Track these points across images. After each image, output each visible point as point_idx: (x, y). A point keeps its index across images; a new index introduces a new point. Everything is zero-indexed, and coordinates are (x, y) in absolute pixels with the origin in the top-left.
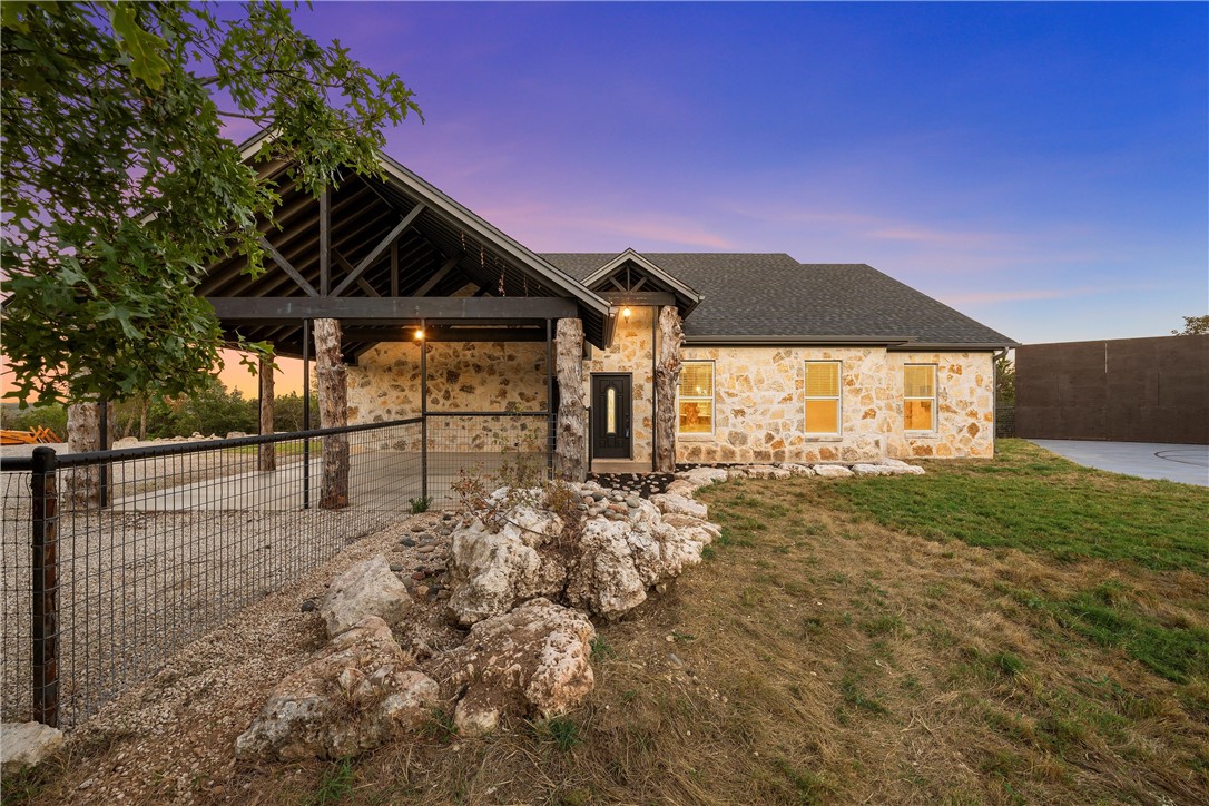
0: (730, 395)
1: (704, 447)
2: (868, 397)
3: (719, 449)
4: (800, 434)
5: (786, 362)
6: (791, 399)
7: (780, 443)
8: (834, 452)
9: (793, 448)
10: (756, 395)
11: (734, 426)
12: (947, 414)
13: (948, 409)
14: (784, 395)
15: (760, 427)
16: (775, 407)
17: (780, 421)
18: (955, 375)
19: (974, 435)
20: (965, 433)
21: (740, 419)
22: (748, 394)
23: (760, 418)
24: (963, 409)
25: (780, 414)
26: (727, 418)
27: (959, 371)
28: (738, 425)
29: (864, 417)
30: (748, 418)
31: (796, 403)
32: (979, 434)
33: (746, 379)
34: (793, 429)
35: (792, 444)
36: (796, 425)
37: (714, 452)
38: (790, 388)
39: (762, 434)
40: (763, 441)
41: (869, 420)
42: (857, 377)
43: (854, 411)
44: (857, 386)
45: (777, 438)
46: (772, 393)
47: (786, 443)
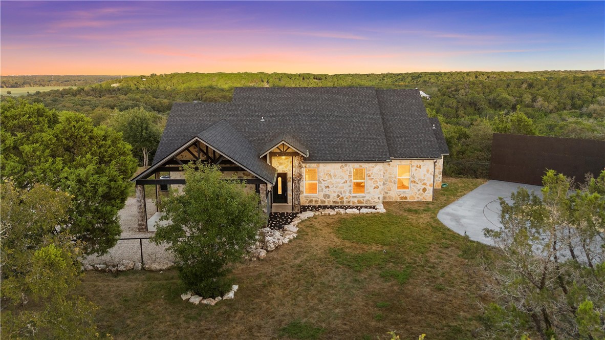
0: (324, 181)
1: (314, 199)
2: (376, 181)
3: (319, 200)
4: (349, 194)
5: (345, 168)
6: (346, 182)
7: (343, 198)
8: (362, 201)
9: (347, 200)
10: (333, 180)
11: (325, 192)
12: (414, 184)
13: (415, 182)
14: (344, 180)
15: (335, 192)
16: (341, 185)
17: (342, 190)
18: (418, 169)
19: (424, 192)
20: (421, 191)
21: (327, 189)
22: (330, 180)
23: (335, 189)
24: (421, 182)
25: (342, 188)
26: (323, 189)
27: (420, 167)
28: (326, 191)
29: (374, 189)
30: (330, 189)
31: (348, 183)
32: (426, 192)
33: (330, 175)
34: (347, 193)
35: (347, 198)
36: (348, 191)
37: (318, 201)
38: (346, 178)
39: (336, 195)
40: (336, 197)
41: (376, 189)
42: (372, 174)
43: (370, 186)
44: (372, 177)
45: (341, 196)
46: (339, 180)
47: (345, 198)
